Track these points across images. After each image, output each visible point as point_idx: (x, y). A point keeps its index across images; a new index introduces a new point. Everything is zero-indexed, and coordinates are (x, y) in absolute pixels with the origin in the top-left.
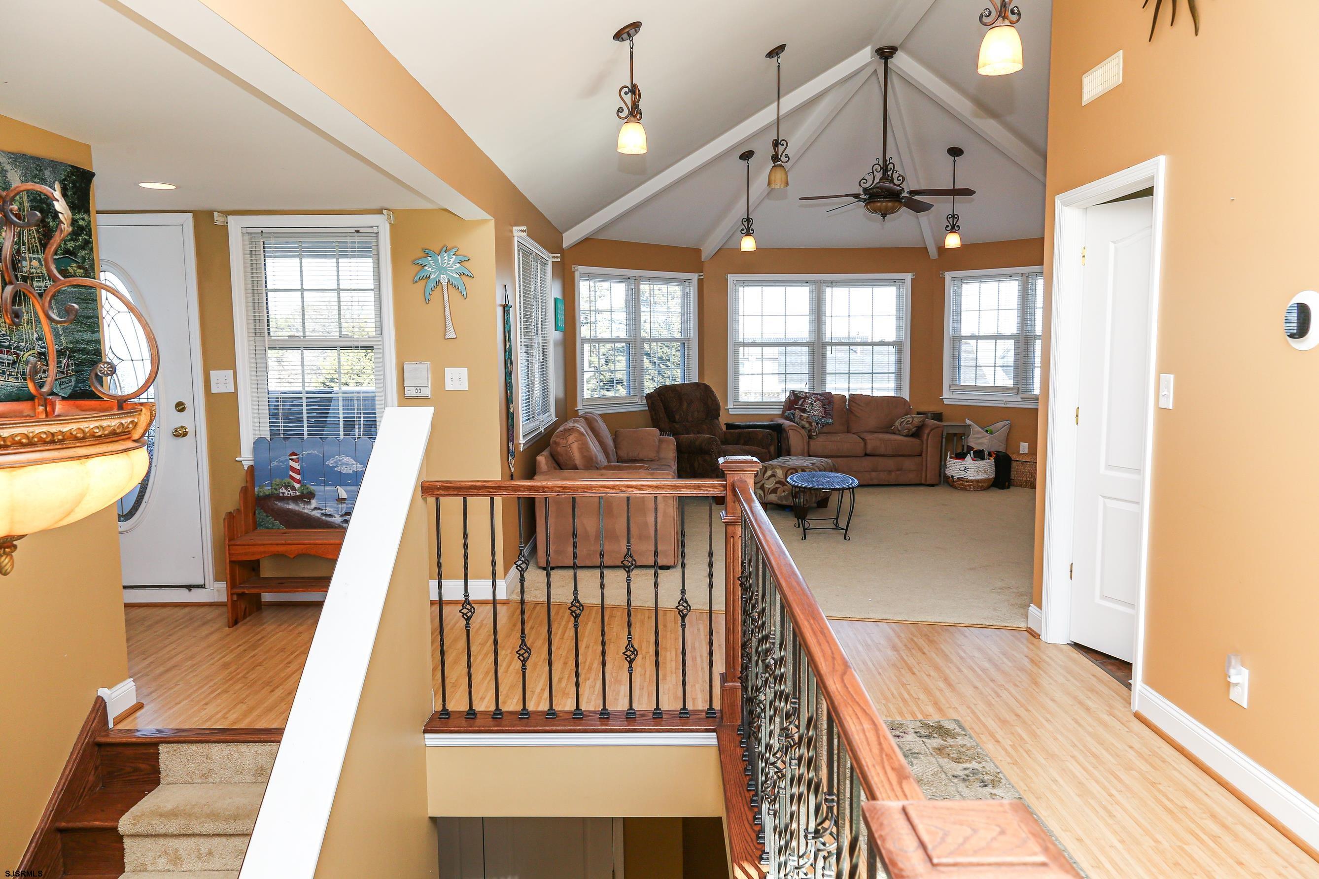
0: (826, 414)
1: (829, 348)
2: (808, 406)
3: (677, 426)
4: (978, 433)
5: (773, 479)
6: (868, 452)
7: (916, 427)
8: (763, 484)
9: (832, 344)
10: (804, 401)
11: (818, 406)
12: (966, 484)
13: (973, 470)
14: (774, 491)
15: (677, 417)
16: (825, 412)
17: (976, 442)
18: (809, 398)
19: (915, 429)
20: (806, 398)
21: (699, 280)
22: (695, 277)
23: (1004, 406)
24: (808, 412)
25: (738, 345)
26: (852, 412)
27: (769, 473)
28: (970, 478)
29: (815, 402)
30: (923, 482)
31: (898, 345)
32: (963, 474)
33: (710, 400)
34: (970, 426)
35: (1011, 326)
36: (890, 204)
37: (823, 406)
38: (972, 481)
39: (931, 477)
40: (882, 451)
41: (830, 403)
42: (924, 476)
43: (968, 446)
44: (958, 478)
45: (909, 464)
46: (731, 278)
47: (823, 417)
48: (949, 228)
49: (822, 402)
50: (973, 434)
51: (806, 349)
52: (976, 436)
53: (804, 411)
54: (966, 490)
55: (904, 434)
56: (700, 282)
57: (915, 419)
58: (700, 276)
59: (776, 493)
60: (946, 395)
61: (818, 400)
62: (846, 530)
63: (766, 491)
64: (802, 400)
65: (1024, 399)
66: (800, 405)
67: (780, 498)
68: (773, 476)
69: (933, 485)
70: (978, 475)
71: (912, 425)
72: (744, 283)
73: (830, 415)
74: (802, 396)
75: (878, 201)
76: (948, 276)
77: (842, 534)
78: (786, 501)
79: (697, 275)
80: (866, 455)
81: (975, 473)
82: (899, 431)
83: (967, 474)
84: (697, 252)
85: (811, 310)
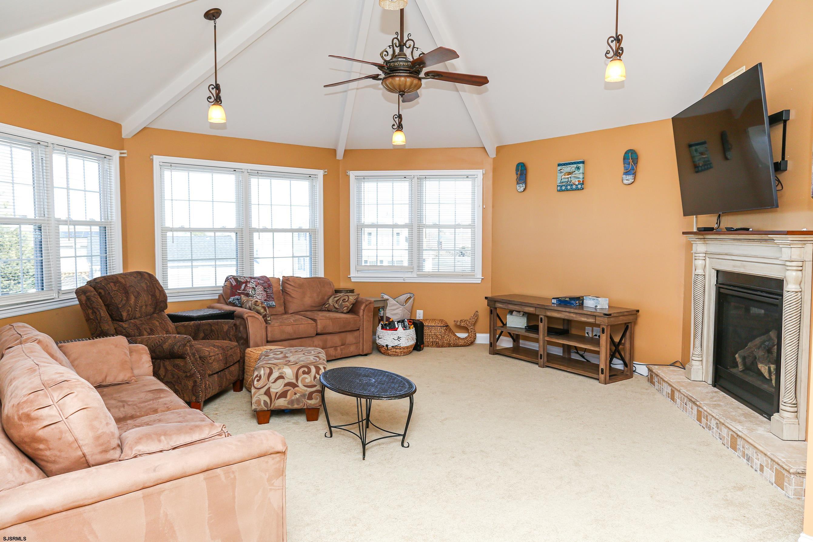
0: (269, 297)
1: (256, 235)
2: (250, 290)
3: (125, 325)
4: (394, 305)
5: (280, 381)
6: (319, 331)
7: (352, 304)
8: (269, 388)
9: (258, 230)
10: (246, 285)
11: (259, 289)
12: (398, 350)
13: (405, 339)
14: (284, 395)
15: (125, 314)
16: (267, 295)
17: (392, 313)
18: (249, 282)
19: (351, 306)
20: (246, 282)
21: (120, 157)
22: (116, 154)
23: (404, 281)
24: (252, 296)
25: (165, 230)
26: (287, 293)
27: (275, 375)
28: (402, 346)
29: (256, 286)
30: (361, 353)
31: (312, 232)
32: (396, 343)
33: (157, 291)
34: (388, 300)
35: (403, 217)
36: (409, 80)
37: (265, 289)
38: (404, 348)
39: (367, 348)
40: (331, 329)
41: (270, 286)
42: (361, 348)
43: (387, 317)
44: (392, 347)
45: (350, 338)
46: (157, 159)
47: (265, 300)
48: (395, 127)
49: (262, 286)
50: (389, 307)
51: (233, 235)
52: (392, 308)
53: (247, 295)
54: (398, 356)
55: (345, 311)
56: (122, 159)
57: (350, 297)
58: (121, 153)
59: (286, 397)
60: (353, 274)
61: (258, 283)
62: (404, 436)
63: (273, 397)
64: (244, 285)
65: (419, 276)
66: (244, 290)
67: (292, 402)
68: (281, 377)
69: (366, 355)
70: (409, 342)
71: (349, 303)
72: (171, 166)
73: (273, 298)
74: (243, 281)
75: (397, 76)
76: (353, 174)
77: (399, 441)
78: (298, 405)
79: (118, 152)
80: (317, 334)
81: (406, 341)
82: (337, 309)
83: (399, 343)
84: (118, 127)
85: (238, 197)
